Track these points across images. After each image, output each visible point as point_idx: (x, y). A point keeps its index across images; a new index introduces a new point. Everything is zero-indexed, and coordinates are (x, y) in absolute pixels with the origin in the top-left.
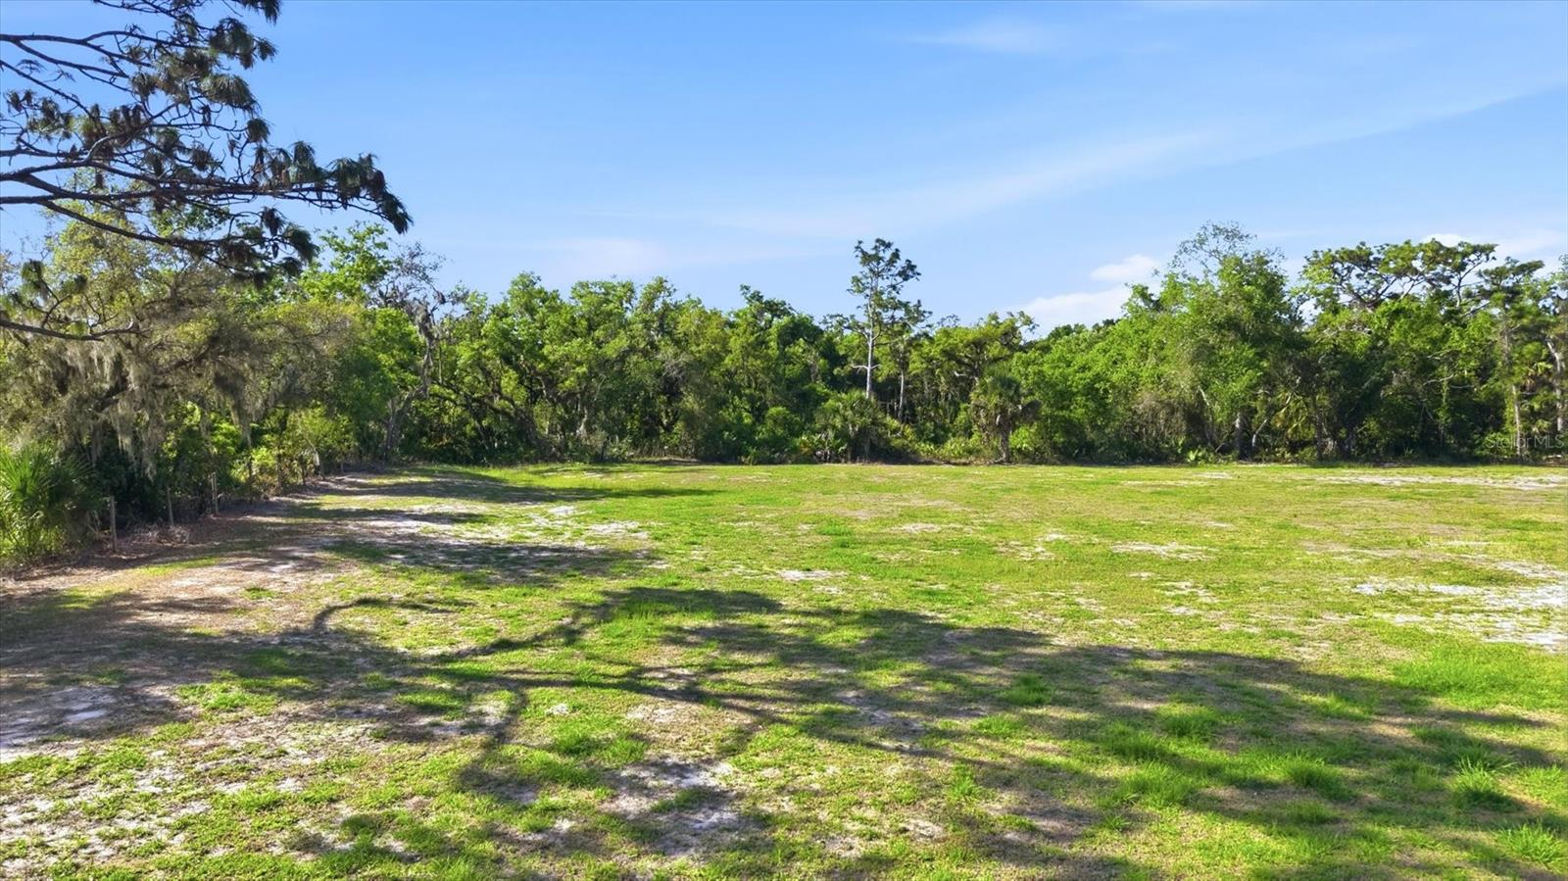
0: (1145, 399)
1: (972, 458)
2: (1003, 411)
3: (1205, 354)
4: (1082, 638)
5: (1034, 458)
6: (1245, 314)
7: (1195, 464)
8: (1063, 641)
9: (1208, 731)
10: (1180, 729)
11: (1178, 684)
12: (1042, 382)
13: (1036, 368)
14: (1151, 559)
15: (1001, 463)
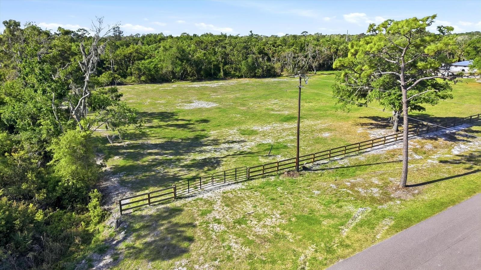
0: (164, 71)
1: (134, 83)
2: (139, 75)
3: (173, 63)
4: (151, 112)
5: (145, 82)
6: (179, 56)
7: (173, 82)
8: (149, 112)
9: (158, 116)
10: (156, 116)
11: (157, 114)
12: (145, 67)
13: (144, 65)
14: (159, 103)
15: (139, 84)
